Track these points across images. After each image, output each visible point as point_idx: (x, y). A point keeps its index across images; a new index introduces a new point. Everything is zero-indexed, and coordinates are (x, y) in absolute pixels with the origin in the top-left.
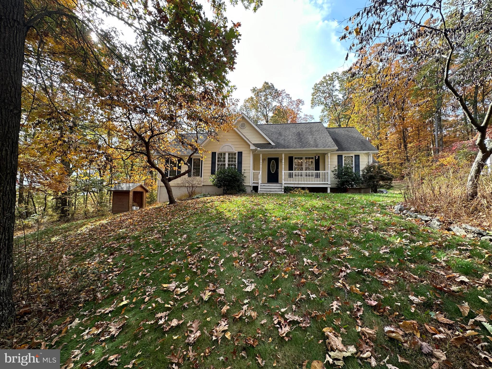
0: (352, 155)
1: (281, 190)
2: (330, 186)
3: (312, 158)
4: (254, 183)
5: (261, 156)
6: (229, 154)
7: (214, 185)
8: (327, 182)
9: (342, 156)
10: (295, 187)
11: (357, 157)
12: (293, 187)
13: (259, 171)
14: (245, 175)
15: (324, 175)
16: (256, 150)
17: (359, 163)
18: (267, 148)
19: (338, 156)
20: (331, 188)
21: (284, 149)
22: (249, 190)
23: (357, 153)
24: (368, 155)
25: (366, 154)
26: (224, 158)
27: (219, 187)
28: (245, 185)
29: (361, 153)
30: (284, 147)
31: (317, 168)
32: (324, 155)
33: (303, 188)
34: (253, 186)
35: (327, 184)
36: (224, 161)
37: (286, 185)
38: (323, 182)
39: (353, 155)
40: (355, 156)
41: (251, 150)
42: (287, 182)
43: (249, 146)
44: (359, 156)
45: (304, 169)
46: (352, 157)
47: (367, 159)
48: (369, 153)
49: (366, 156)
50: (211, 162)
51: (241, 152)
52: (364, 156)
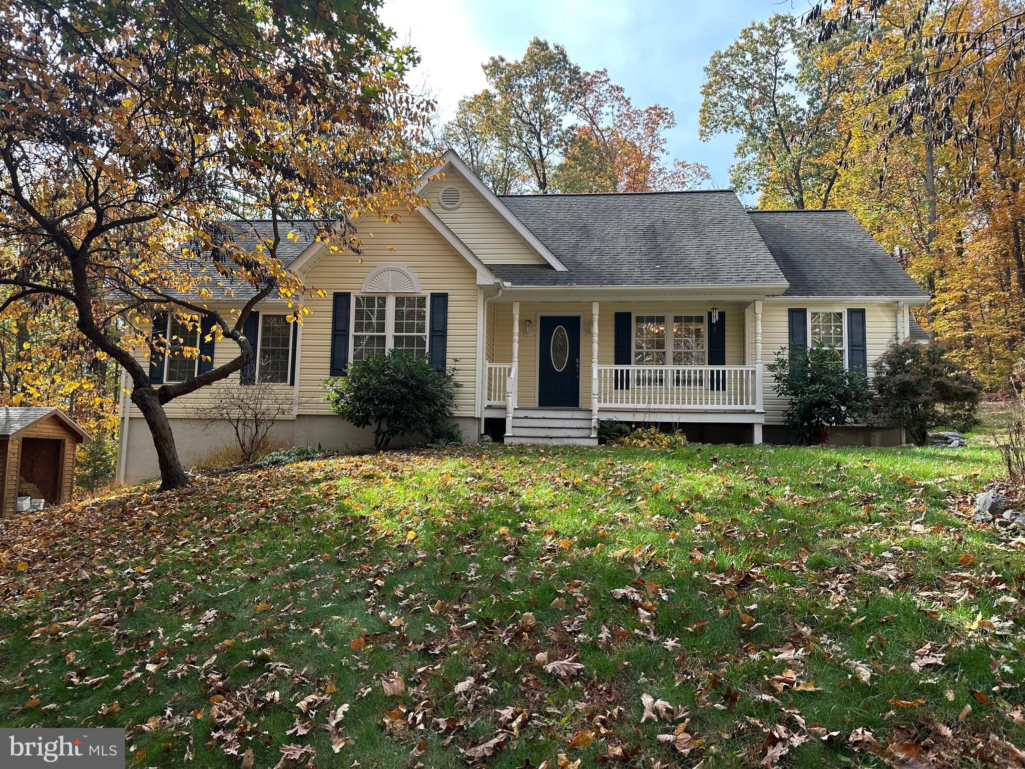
0: (838, 311)
1: (585, 433)
2: (761, 420)
3: (700, 319)
4: (489, 407)
5: (516, 311)
6: (399, 301)
7: (342, 415)
8: (750, 407)
9: (804, 311)
10: (638, 424)
11: (858, 316)
12: (629, 423)
13: (507, 366)
14: (457, 378)
15: (742, 379)
16: (497, 288)
17: (864, 339)
18: (537, 283)
19: (792, 312)
20: (765, 428)
21: (597, 287)
22: (471, 433)
23: (858, 301)
24: (894, 309)
25: (887, 305)
26: (382, 315)
27: (361, 422)
28: (457, 413)
29: (870, 304)
30: (598, 279)
31: (717, 356)
32: (741, 308)
33: (666, 428)
34: (487, 420)
35: (753, 412)
36: (381, 328)
37: (605, 417)
38: (739, 407)
39: (844, 310)
40: (851, 312)
41: (481, 287)
42: (608, 405)
43: (474, 272)
44: (862, 312)
45: (670, 356)
46: (840, 315)
47: (890, 324)
48: (897, 302)
49: (889, 314)
50: (330, 331)
51: (445, 296)
52: (881, 314)
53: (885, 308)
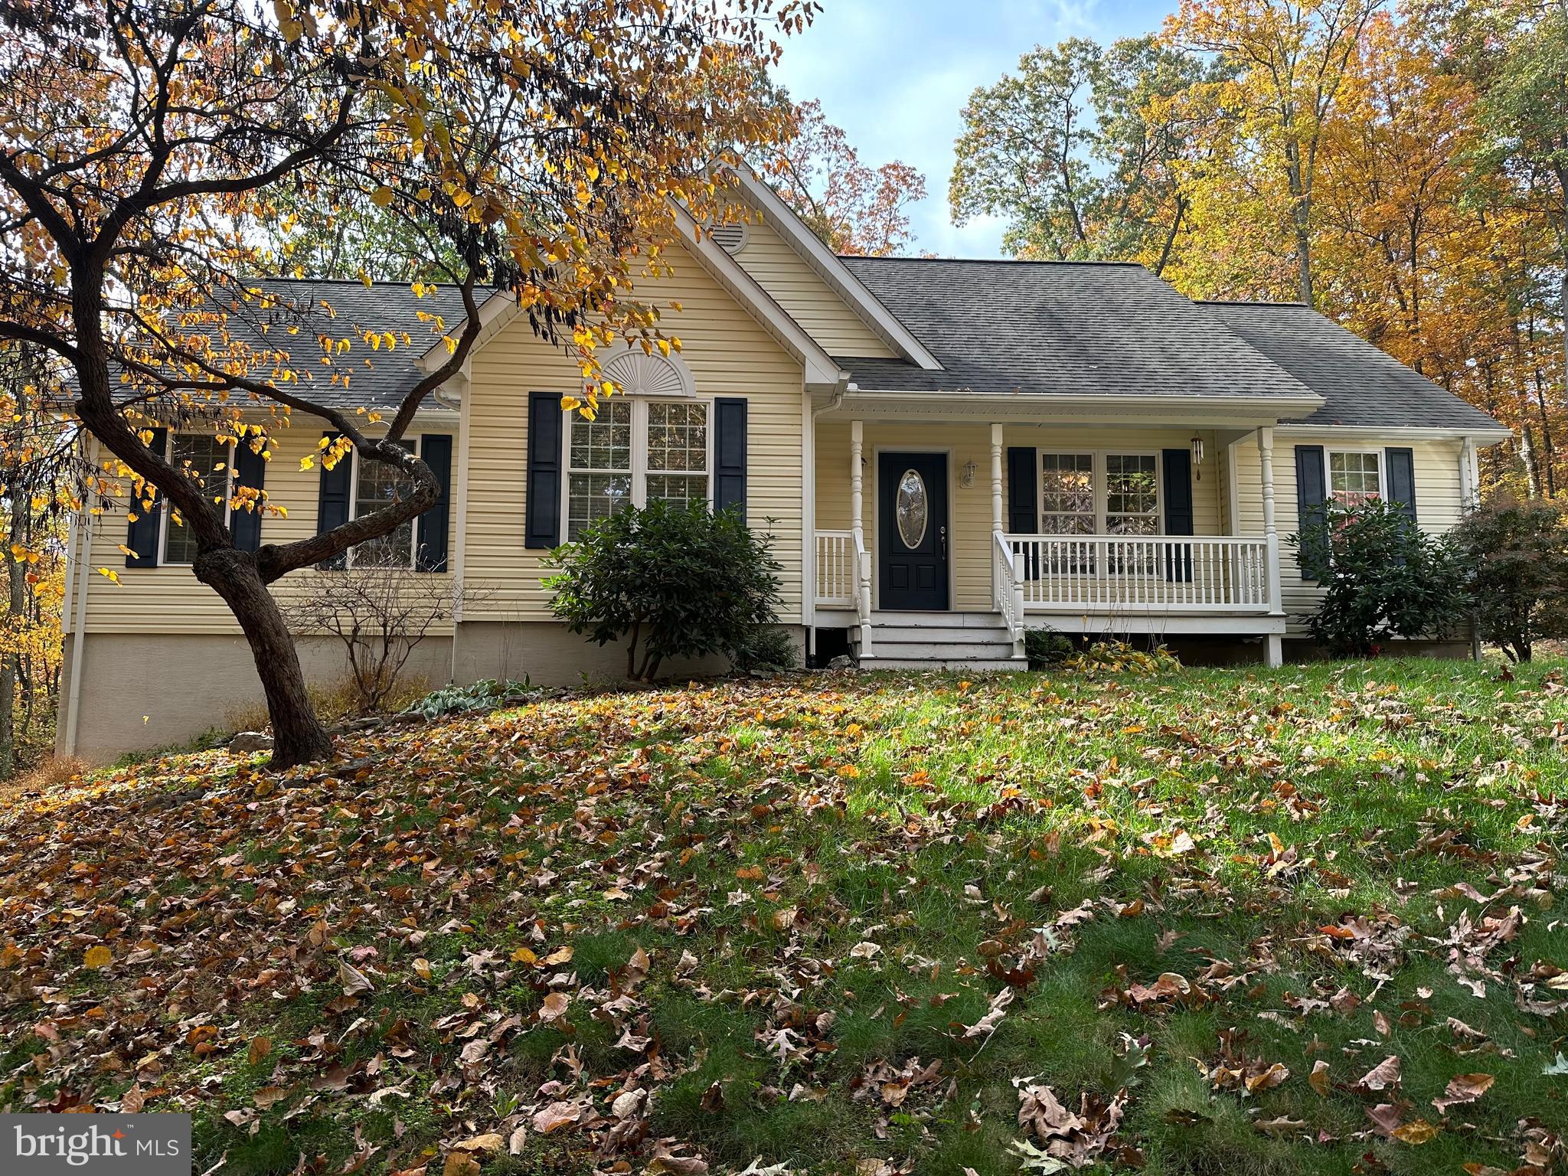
0: (1369, 449)
1: (1000, 652)
2: (1280, 628)
3: (1148, 463)
4: (819, 610)
5: (857, 436)
6: (656, 413)
7: (576, 623)
8: (1260, 607)
9: (1319, 451)
10: (1095, 637)
11: (1401, 459)
12: (1076, 637)
13: (843, 535)
14: (776, 555)
15: (1225, 561)
16: (837, 390)
17: (1412, 498)
18: (901, 387)
19: (1301, 452)
20: (1285, 643)
21: (1008, 396)
22: (799, 649)
23: (1402, 435)
24: (1455, 450)
25: (1445, 443)
27: (603, 634)
28: (785, 618)
29: (1418, 439)
30: (1003, 383)
31: (1179, 521)
32: (1220, 441)
33: (1141, 642)
34: (820, 632)
35: (1264, 615)
36: (623, 457)
37: (1038, 625)
38: (1223, 607)
39: (1378, 449)
40: (1391, 453)
41: (811, 389)
42: (1041, 605)
43: (797, 363)
44: (1408, 453)
45: (1101, 522)
46: (1372, 460)
47: (1450, 475)
48: (1463, 438)
49: (1448, 457)
50: (523, 465)
51: (741, 405)
52: (1435, 457)
53: (1442, 449)
